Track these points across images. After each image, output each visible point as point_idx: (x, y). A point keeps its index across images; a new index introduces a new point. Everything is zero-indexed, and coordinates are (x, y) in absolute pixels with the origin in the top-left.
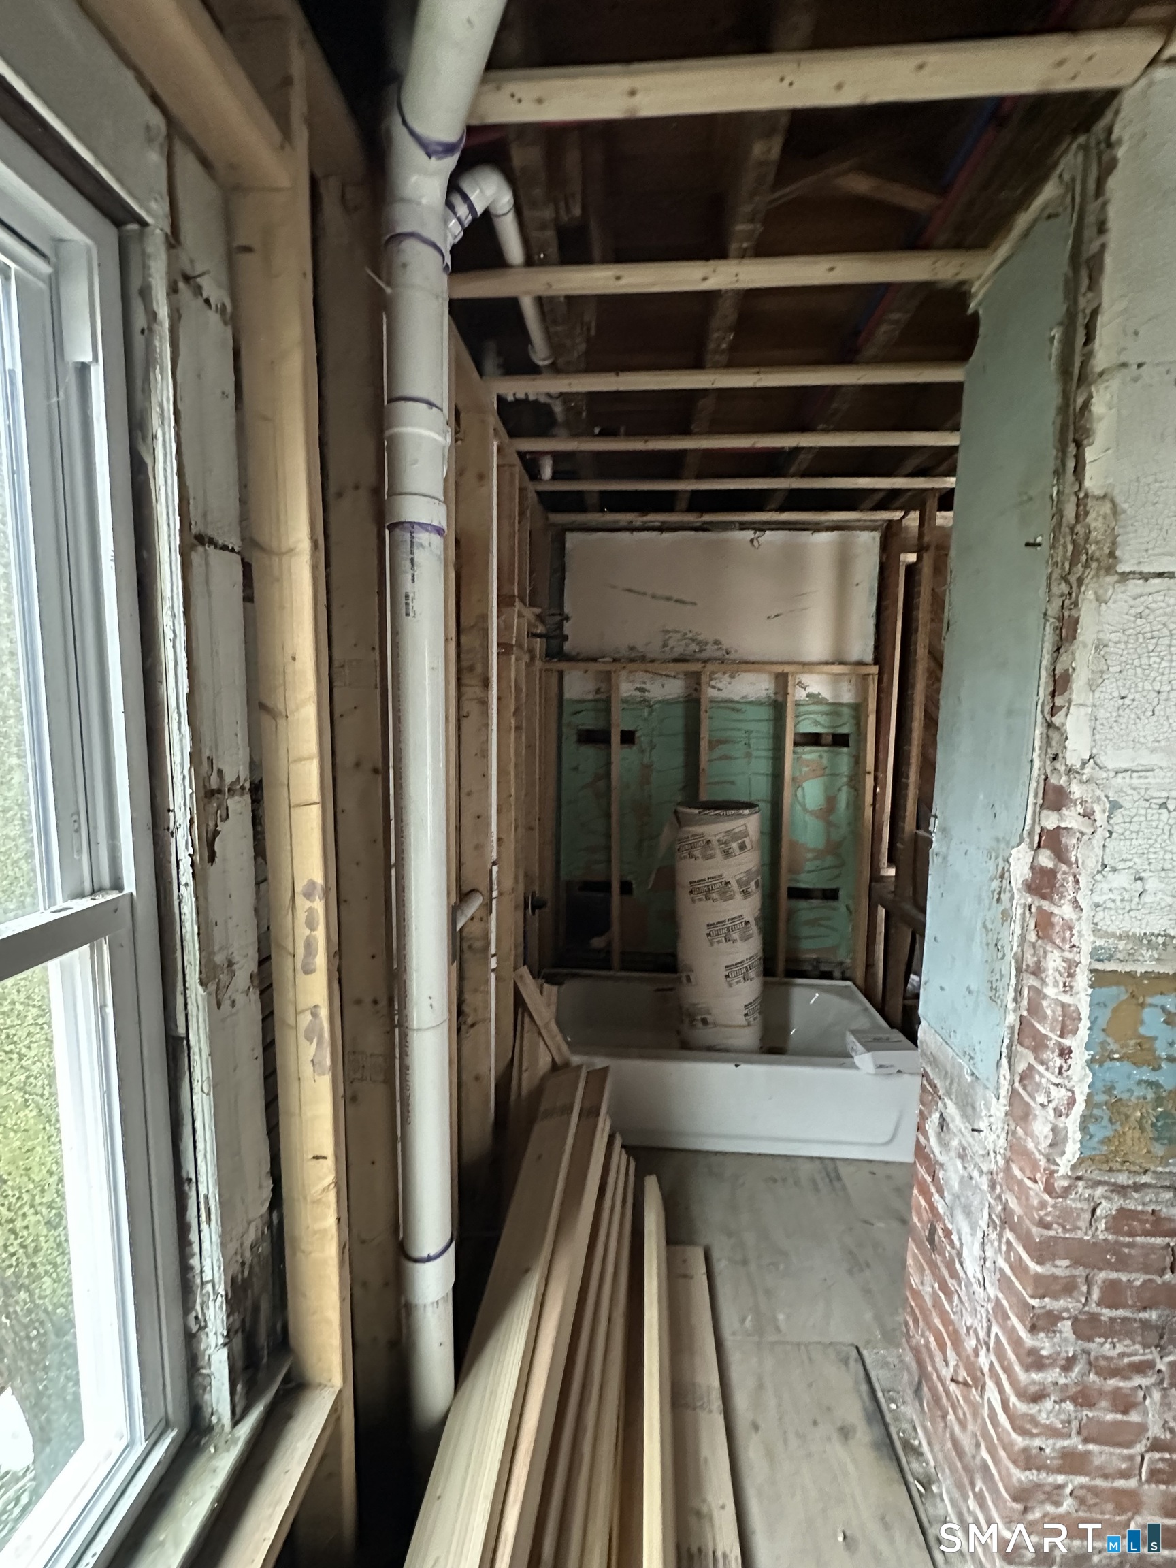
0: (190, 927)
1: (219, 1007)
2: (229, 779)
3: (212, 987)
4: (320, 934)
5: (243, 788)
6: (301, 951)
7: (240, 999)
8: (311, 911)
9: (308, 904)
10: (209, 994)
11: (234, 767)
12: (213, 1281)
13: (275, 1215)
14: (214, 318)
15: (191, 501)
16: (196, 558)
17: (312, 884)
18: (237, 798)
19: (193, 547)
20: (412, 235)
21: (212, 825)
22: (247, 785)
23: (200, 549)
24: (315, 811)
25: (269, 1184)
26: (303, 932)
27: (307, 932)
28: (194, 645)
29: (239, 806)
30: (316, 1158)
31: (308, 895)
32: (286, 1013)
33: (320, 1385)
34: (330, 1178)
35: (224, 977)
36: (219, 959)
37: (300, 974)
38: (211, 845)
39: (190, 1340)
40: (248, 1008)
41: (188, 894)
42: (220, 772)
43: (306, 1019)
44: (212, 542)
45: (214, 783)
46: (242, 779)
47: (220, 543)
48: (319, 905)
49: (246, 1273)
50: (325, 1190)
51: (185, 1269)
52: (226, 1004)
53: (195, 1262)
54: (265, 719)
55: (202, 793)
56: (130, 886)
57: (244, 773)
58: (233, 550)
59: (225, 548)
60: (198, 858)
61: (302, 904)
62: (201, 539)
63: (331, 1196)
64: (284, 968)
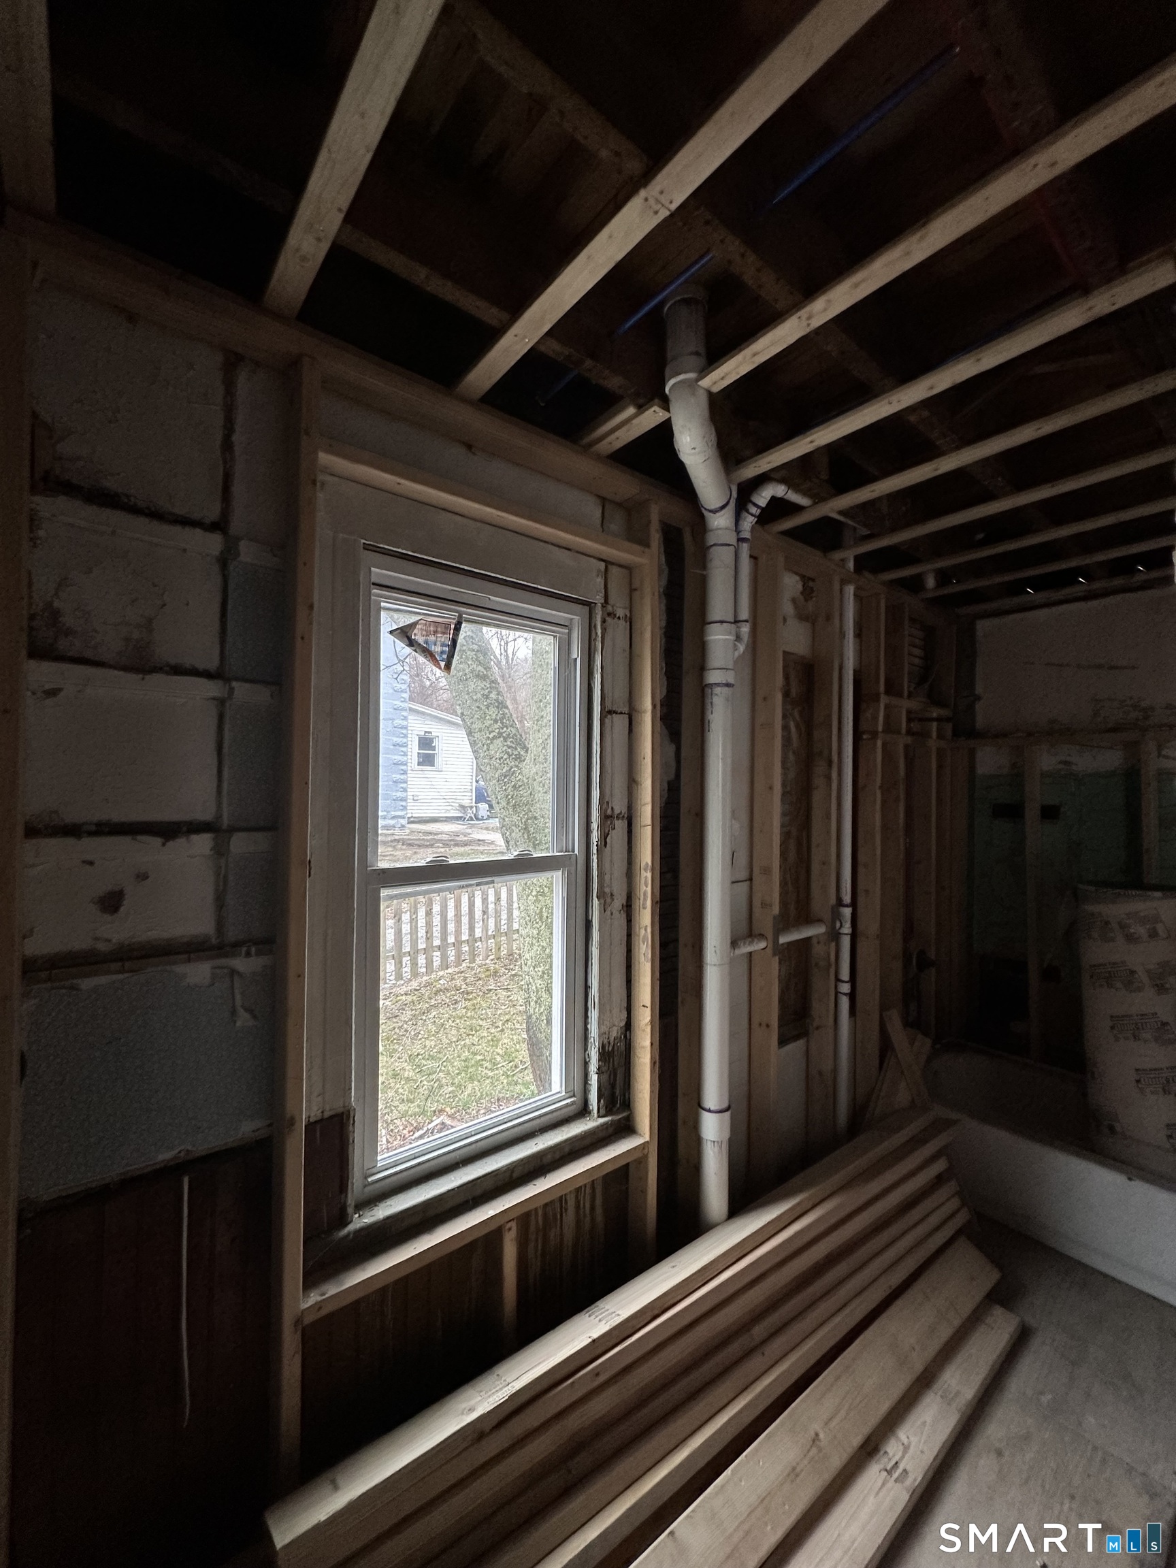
0: (595, 873)
1: (605, 911)
2: (617, 811)
3: (603, 901)
4: (649, 889)
5: (623, 817)
6: (642, 898)
7: (616, 913)
8: (646, 877)
9: (645, 874)
10: (600, 904)
11: (619, 807)
12: (594, 1038)
13: (628, 1033)
14: (622, 622)
15: (606, 699)
16: (607, 721)
17: (647, 864)
18: (620, 821)
19: (606, 717)
20: (715, 545)
21: (607, 831)
22: (626, 816)
23: (609, 716)
24: (649, 828)
25: (625, 1014)
26: (643, 888)
27: (645, 888)
28: (604, 754)
29: (620, 825)
30: (643, 1006)
31: (646, 870)
32: (636, 929)
33: (640, 1135)
34: (648, 1019)
35: (609, 900)
36: (607, 890)
37: (641, 909)
38: (605, 839)
39: (586, 1064)
40: (620, 920)
41: (595, 857)
42: (612, 808)
43: (643, 932)
44: (615, 712)
45: (609, 812)
46: (623, 812)
47: (619, 711)
48: (649, 875)
49: (610, 1049)
50: (646, 1025)
51: (586, 1029)
52: (608, 913)
53: (589, 1026)
54: (634, 785)
55: (603, 817)
56: (576, 852)
57: (624, 810)
58: (625, 713)
59: (621, 713)
60: (599, 843)
61: (644, 874)
62: (610, 712)
63: (648, 1029)
64: (637, 904)
